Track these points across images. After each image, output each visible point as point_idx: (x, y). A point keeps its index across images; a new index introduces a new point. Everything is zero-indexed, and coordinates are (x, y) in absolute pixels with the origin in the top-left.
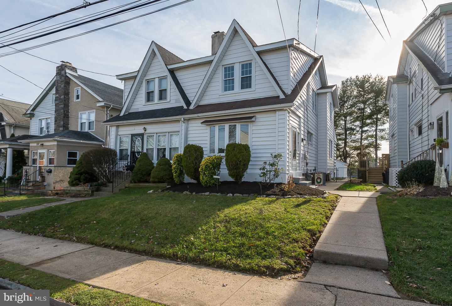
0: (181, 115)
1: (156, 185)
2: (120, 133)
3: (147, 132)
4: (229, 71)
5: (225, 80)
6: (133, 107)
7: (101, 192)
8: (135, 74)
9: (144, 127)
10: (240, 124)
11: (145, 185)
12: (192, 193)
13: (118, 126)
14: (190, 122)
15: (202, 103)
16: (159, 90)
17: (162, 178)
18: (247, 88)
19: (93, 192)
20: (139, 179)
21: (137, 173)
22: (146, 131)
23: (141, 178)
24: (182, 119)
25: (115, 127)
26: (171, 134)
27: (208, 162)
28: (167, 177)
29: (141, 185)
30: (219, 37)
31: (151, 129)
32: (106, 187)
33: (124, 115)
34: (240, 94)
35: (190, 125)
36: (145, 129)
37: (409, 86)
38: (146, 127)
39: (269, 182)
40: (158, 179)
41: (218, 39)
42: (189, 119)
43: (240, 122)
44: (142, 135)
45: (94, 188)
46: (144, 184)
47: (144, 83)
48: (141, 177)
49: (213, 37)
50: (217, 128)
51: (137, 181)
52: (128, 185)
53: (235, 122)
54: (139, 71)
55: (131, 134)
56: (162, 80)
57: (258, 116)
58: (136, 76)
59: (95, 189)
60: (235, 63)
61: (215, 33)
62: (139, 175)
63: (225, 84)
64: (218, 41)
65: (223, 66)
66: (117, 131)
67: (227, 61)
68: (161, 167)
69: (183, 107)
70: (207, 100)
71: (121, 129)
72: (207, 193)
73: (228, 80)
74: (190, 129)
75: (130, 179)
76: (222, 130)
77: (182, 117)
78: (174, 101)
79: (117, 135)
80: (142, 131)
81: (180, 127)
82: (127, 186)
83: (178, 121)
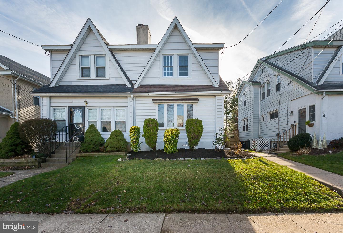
0: (130, 92)
1: (112, 154)
2: (53, 104)
4: (168, 60)
5: (164, 67)
6: (64, 80)
7: (47, 163)
8: (69, 47)
9: (86, 101)
10: (187, 104)
11: (101, 154)
12: (165, 159)
13: (50, 98)
14: (137, 99)
15: (143, 84)
16: (96, 67)
17: (120, 148)
18: (184, 76)
19: (39, 163)
20: (92, 149)
21: (89, 143)
22: (87, 104)
23: (93, 148)
24: (132, 96)
25: (48, 98)
26: (117, 108)
27: (173, 133)
28: (124, 147)
29: (95, 155)
30: (144, 30)
31: (92, 102)
32: (50, 157)
33: (55, 87)
34: (179, 80)
35: (137, 102)
36: (86, 102)
37: (260, 88)
38: (88, 100)
39: (219, 149)
40: (117, 148)
41: (143, 31)
42: (137, 97)
43: (187, 102)
44: (82, 108)
45: (41, 159)
46: (99, 153)
47: (77, 59)
48: (93, 147)
49: (137, 28)
50: (166, 106)
51: (89, 151)
52: (80, 155)
53: (183, 102)
54: (73, 45)
55: (68, 107)
56: (98, 58)
57: (200, 98)
58: (69, 50)
59: (41, 160)
60: (173, 54)
61: (139, 25)
62: (91, 146)
63: (165, 70)
64: (143, 32)
66: (50, 103)
68: (118, 137)
69: (126, 85)
70: (149, 82)
71: (53, 100)
72: (182, 159)
73: (167, 67)
74: (137, 105)
75: (79, 149)
76: (170, 107)
77: (132, 94)
78: (114, 79)
79: (50, 106)
80: (84, 104)
81: (129, 102)
82: (79, 156)
83: (126, 97)
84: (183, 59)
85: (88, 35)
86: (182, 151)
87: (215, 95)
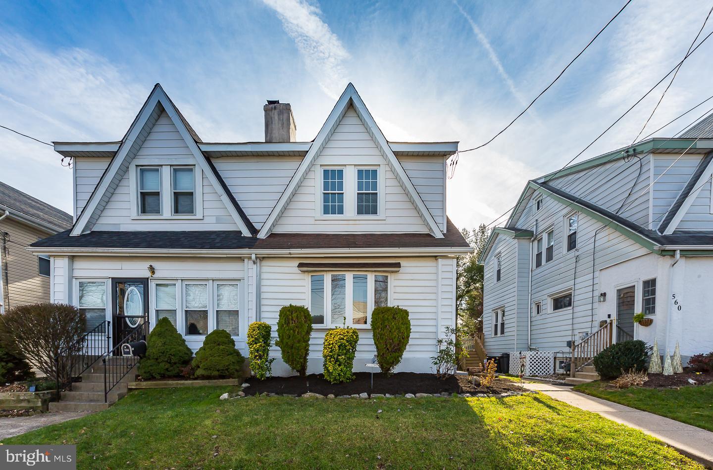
0: (249, 248)
1: (209, 382)
2: (77, 273)
3: (156, 276)
4: (333, 177)
5: (324, 194)
6: (103, 221)
7: (62, 404)
8: (114, 148)
9: (151, 266)
10: (374, 274)
11: (183, 384)
12: (326, 395)
13: (72, 258)
14: (265, 263)
15: (279, 230)
16: (175, 193)
17: (227, 369)
18: (367, 213)
19: (45, 402)
20: (162, 372)
21: (157, 359)
22: (153, 273)
23: (167, 369)
24: (253, 256)
25: (66, 260)
26: (220, 282)
27: (343, 339)
28: (236, 368)
29: (173, 385)
31: (165, 270)
32: (71, 390)
33: (82, 236)
34: (358, 222)
35: (264, 269)
36: (152, 270)
37: (533, 244)
38: (156, 265)
39: (445, 374)
40: (218, 371)
42: (264, 258)
43: (375, 271)
44: (142, 283)
45: (48, 393)
46: (179, 382)
47: (133, 176)
48: (166, 367)
49: (266, 109)
50: (328, 278)
51: (158, 377)
52: (137, 385)
53: (366, 271)
54: (122, 143)
55: (112, 278)
56: (178, 173)
57: (403, 263)
58: (113, 155)
59: (50, 396)
60: (345, 165)
61: (270, 102)
62: (162, 365)
63: (326, 200)
64: (279, 119)
65: (321, 165)
66: (71, 270)
67: (332, 159)
68: (221, 347)
69: (240, 232)
70: (290, 226)
71: (79, 264)
72: (364, 395)
73: (331, 194)
74: (264, 276)
75: (135, 372)
76: (337, 283)
77: (253, 252)
78: (213, 220)
79: (71, 278)
80: (147, 274)
81: (248, 270)
82: (133, 387)
83: (241, 259)
84: (367, 176)
85: (157, 121)
86: (363, 376)
87: (436, 256)
